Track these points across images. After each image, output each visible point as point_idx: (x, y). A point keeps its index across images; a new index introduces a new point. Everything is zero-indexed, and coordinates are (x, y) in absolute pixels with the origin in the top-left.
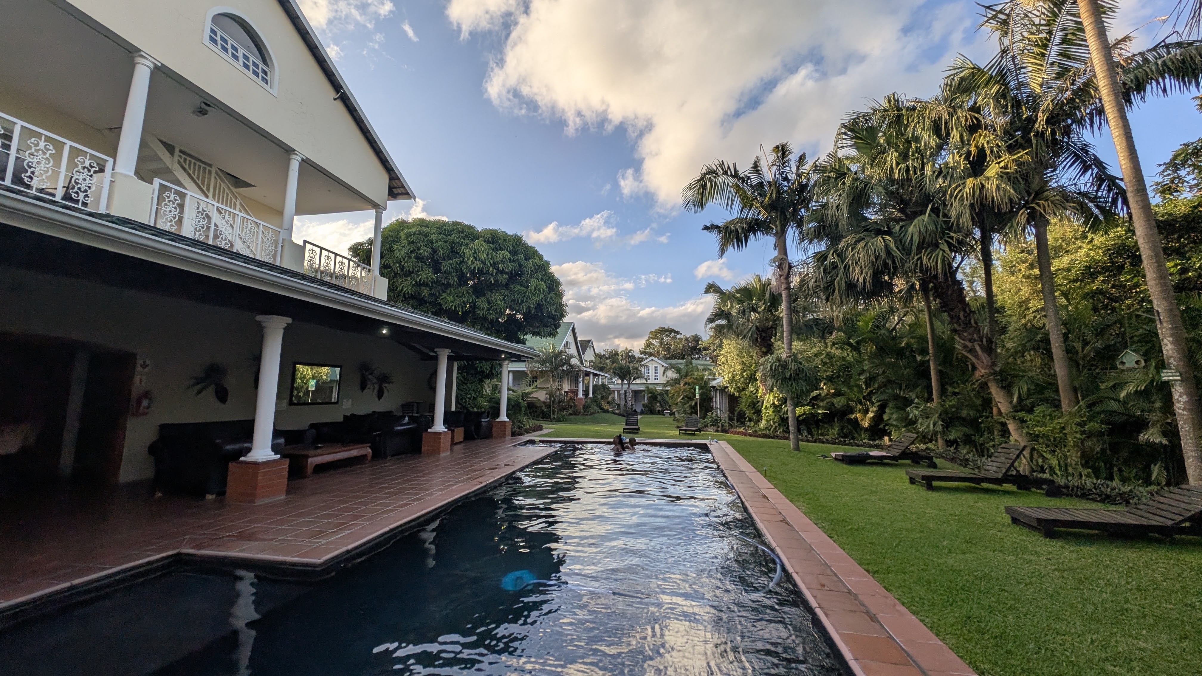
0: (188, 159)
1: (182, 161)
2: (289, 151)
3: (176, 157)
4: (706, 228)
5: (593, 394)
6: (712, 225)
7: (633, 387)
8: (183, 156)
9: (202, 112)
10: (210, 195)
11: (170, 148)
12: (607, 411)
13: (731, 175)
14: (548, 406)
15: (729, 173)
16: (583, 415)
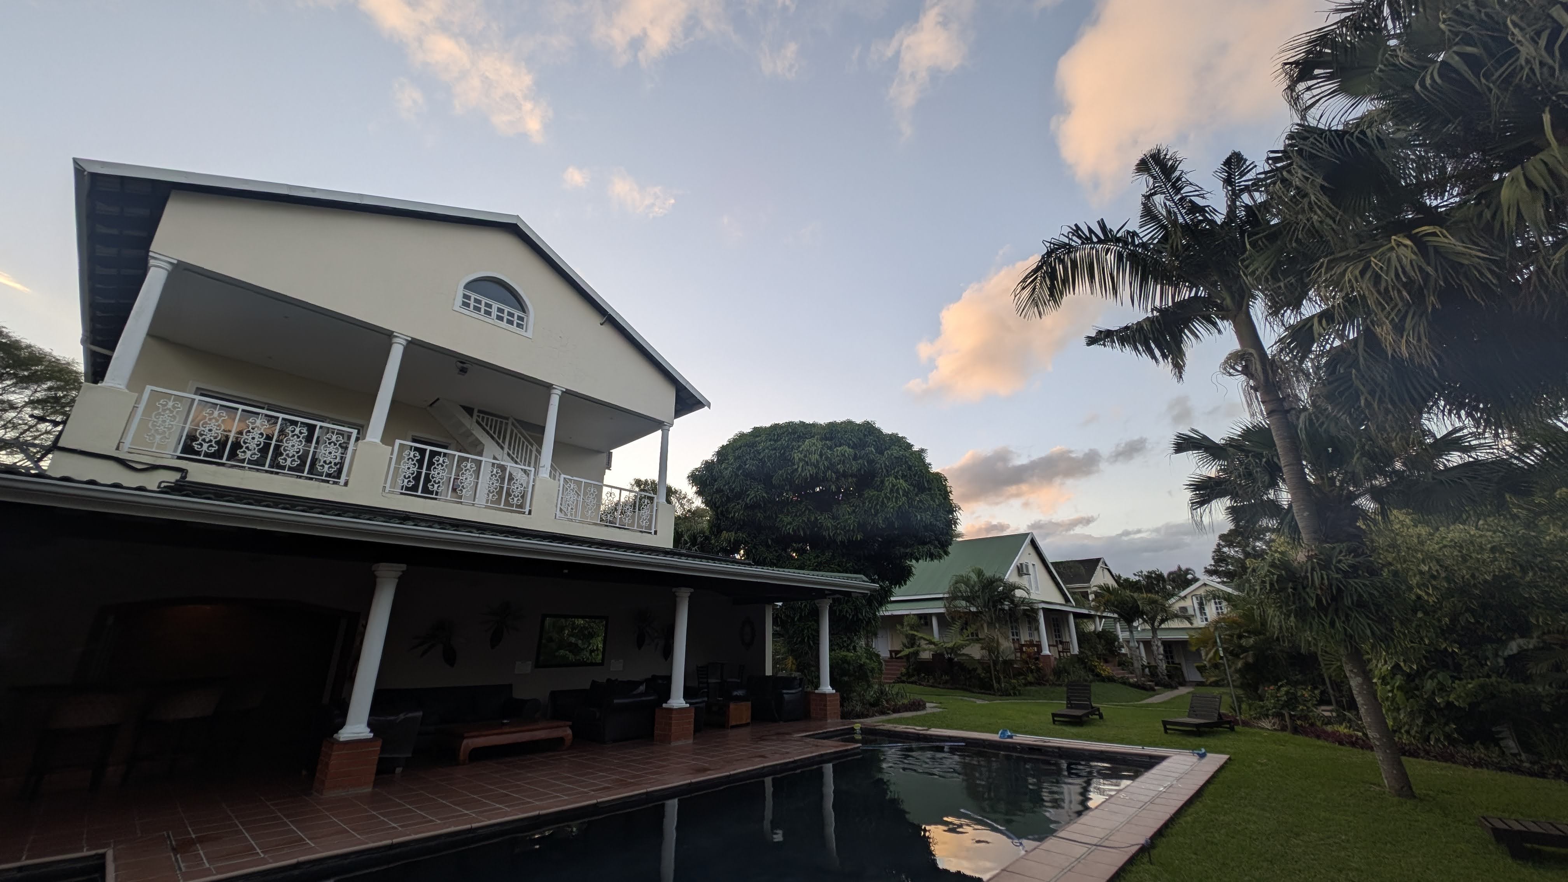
0: (486, 416)
1: (480, 420)
2: (549, 387)
3: (475, 417)
4: (1091, 341)
5: (1080, 646)
6: (1100, 332)
7: (1162, 635)
8: (481, 415)
9: (463, 371)
10: (506, 446)
11: (469, 411)
12: (1111, 679)
13: (1100, 241)
14: (987, 669)
15: (1095, 240)
16: (1054, 684)
